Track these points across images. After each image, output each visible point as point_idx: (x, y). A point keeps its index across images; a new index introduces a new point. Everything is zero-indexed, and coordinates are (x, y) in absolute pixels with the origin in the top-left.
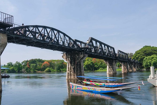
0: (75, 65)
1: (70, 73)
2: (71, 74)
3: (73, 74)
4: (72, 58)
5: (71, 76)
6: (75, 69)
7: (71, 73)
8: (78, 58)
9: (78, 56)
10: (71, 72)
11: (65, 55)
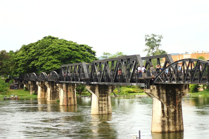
0: (176, 106)
1: (166, 121)
2: (169, 123)
3: (173, 123)
4: (169, 93)
5: (169, 125)
6: (176, 113)
7: (170, 120)
8: (180, 94)
9: (180, 91)
10: (168, 119)
11: (156, 88)
